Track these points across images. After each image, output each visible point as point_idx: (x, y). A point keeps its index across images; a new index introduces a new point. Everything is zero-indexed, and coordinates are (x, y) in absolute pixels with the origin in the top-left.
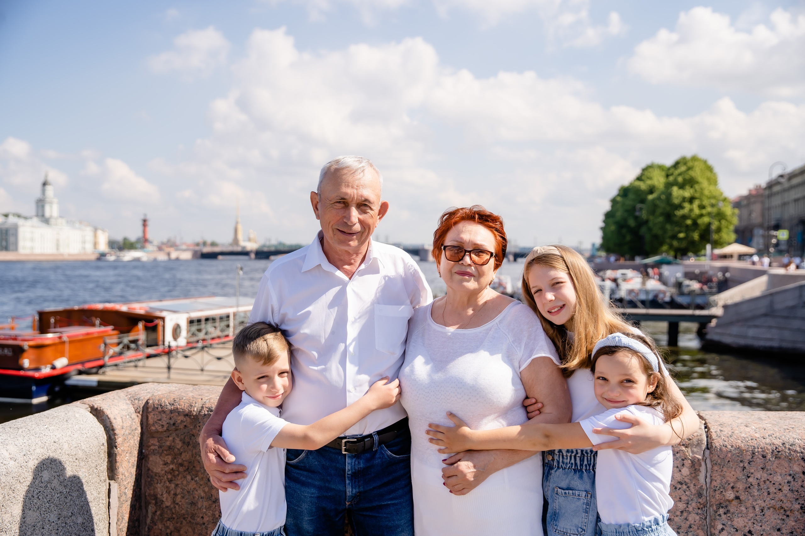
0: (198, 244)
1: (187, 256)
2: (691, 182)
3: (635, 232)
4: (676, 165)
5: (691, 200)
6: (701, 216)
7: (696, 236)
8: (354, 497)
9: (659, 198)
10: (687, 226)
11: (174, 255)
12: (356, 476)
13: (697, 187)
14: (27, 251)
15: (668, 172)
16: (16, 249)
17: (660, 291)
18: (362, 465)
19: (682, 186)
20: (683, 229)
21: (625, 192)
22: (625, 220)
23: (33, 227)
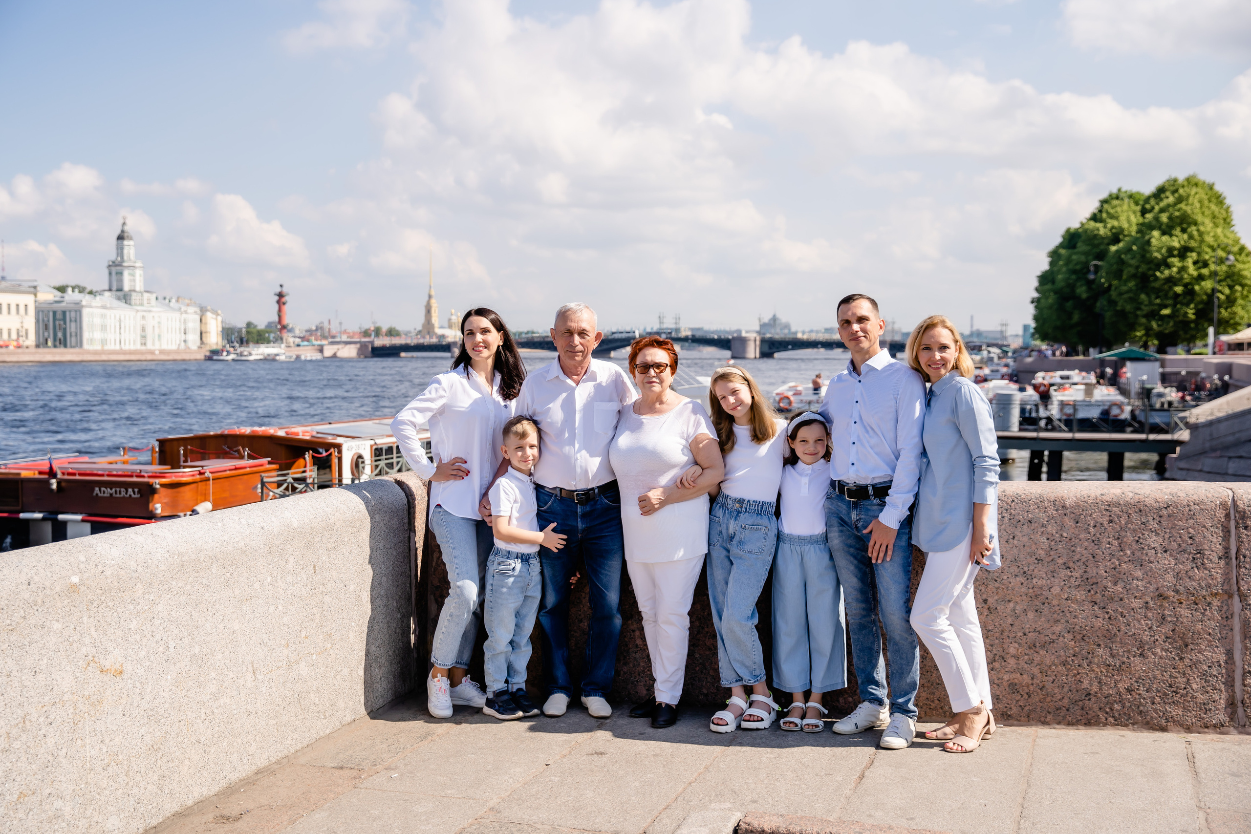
0: (366, 333)
1: (349, 352)
2: (1184, 222)
3: (1086, 306)
4: (1160, 192)
5: (1183, 252)
6: (1201, 278)
7: (1191, 313)
8: (583, 530)
9: (1129, 250)
10: (1177, 295)
11: (329, 351)
12: (584, 516)
13: (1193, 229)
14: (98, 347)
15: (1144, 205)
16: (80, 344)
17: (1114, 404)
18: (588, 509)
19: (1167, 231)
20: (1170, 302)
21: (1072, 239)
22: (1072, 287)
23: (104, 307)
